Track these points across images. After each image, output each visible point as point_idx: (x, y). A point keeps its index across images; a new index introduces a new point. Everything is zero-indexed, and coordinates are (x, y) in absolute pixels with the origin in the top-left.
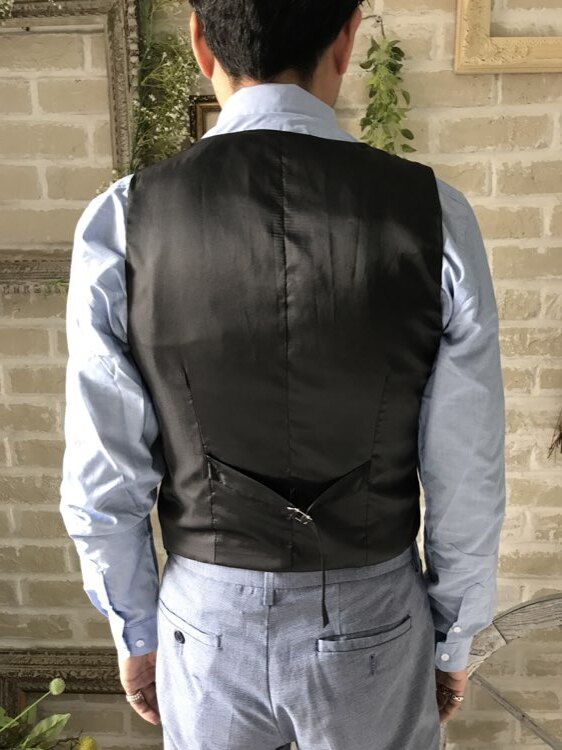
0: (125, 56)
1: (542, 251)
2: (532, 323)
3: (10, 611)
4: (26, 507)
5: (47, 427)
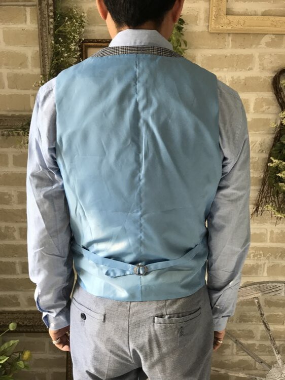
0: (47, 18)
1: (249, 120)
5: (7, 202)
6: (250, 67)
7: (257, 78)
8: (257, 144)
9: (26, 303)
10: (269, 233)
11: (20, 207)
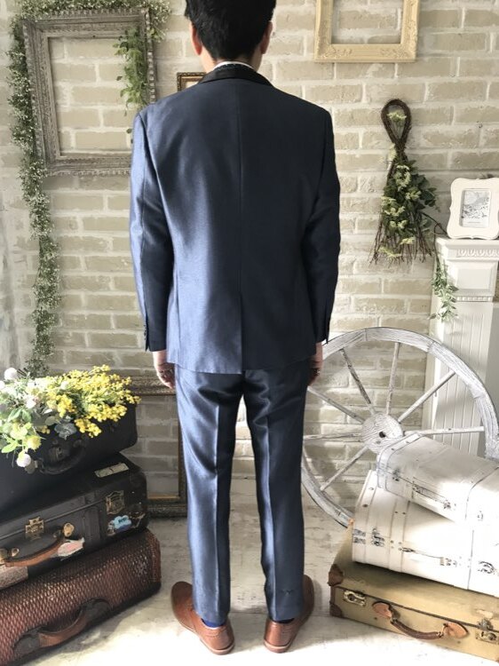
1: (357, 156)
2: (354, 195)
3: (82, 350)
4: (90, 293)
5: (101, 249)
6: (357, 97)
7: (364, 111)
8: (367, 183)
9: (121, 362)
10: (383, 283)
11: (116, 254)
